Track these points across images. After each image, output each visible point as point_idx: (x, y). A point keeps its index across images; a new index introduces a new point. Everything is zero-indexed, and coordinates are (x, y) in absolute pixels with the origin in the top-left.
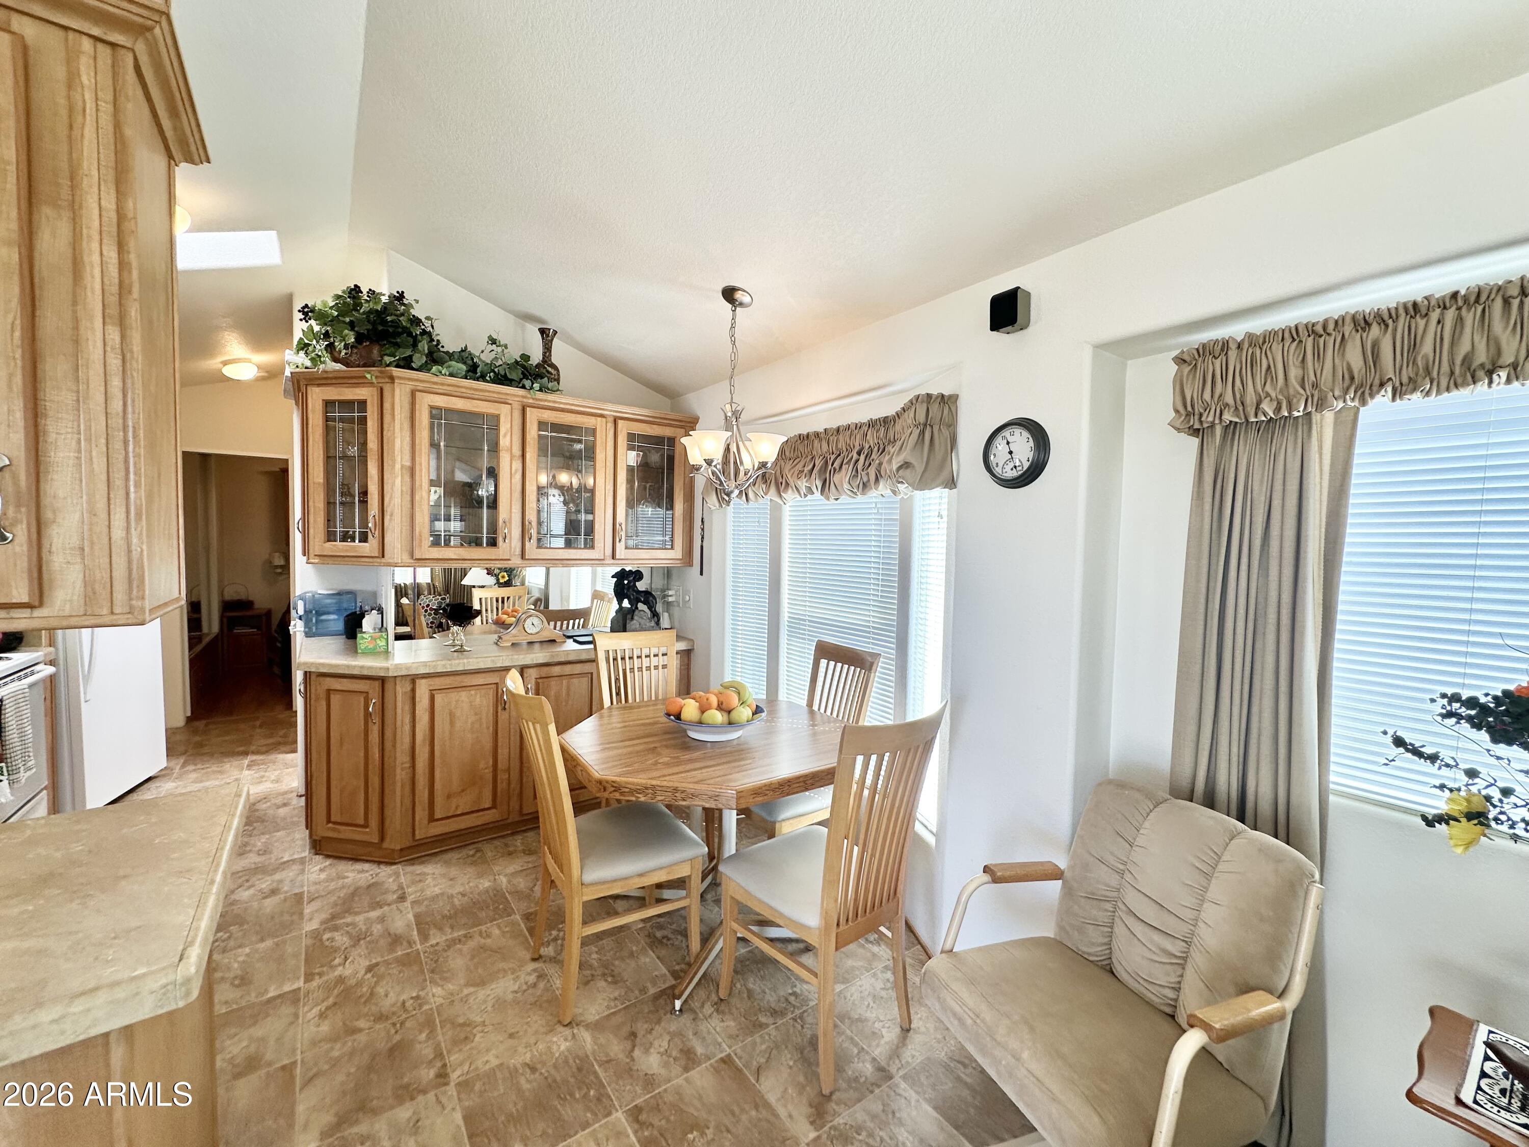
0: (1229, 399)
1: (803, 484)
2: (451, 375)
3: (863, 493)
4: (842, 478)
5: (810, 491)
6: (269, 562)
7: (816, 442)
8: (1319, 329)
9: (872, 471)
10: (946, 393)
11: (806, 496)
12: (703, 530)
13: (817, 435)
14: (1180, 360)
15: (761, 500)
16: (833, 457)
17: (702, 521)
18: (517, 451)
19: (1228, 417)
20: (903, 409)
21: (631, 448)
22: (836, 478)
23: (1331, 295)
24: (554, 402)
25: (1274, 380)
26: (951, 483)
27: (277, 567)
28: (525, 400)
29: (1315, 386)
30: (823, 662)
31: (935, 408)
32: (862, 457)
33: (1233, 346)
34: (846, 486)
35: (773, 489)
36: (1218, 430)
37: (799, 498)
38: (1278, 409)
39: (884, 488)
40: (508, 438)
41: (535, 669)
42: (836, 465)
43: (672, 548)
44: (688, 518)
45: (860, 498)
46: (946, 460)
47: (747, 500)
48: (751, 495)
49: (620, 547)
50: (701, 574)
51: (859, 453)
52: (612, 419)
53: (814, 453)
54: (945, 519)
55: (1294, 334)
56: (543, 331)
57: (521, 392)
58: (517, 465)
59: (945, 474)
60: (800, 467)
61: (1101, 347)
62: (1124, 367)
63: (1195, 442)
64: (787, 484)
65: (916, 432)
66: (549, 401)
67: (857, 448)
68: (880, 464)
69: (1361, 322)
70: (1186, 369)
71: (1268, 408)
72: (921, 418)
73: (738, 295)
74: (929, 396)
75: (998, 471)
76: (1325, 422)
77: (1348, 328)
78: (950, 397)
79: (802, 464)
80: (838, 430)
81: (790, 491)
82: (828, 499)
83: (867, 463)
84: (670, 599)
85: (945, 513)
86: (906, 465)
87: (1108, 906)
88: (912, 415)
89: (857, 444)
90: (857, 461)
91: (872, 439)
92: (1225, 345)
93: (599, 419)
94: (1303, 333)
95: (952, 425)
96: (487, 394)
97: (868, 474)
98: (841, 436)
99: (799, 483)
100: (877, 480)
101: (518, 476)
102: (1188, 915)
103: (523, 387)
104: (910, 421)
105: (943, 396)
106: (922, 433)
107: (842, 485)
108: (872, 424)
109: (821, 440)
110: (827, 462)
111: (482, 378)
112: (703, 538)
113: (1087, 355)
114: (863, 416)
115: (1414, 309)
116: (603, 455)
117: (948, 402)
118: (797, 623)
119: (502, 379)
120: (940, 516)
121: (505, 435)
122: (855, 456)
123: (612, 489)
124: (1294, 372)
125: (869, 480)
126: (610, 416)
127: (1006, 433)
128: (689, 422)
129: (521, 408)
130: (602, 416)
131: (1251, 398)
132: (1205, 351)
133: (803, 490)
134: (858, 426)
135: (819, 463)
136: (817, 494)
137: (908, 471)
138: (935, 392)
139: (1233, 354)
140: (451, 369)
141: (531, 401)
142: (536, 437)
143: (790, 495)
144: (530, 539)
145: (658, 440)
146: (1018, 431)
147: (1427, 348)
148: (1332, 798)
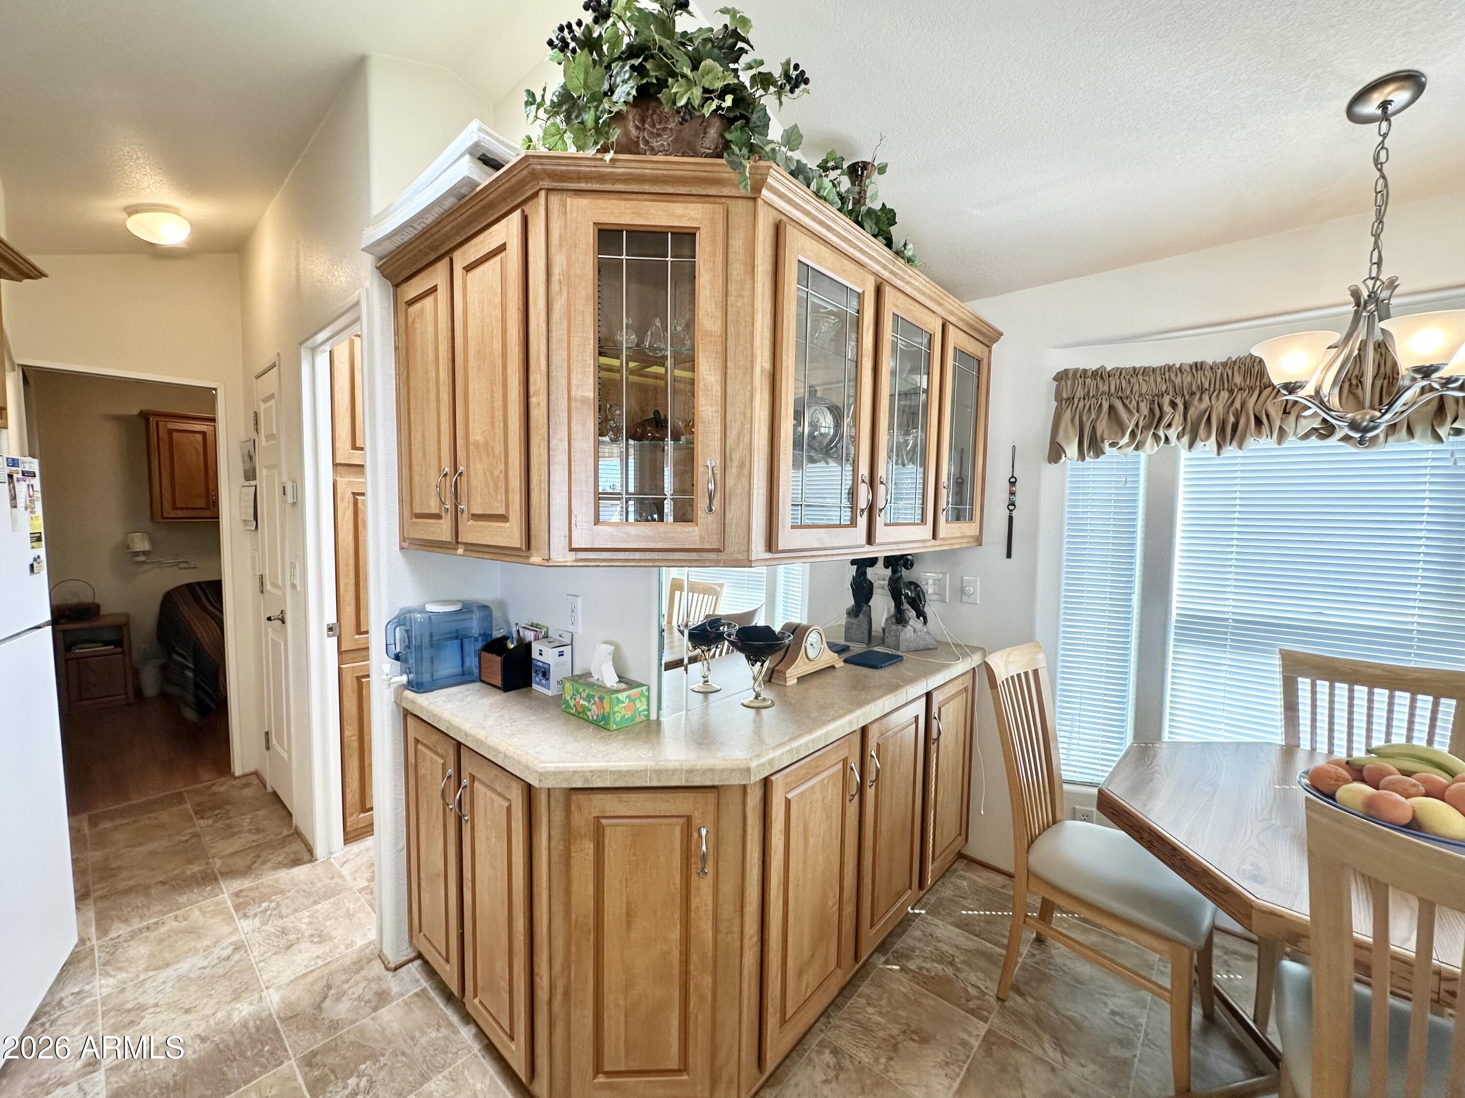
6: (125, 546)
12: (1012, 493)
17: (1013, 482)
24: (907, 282)
27: (137, 554)
28: (883, 272)
30: (1304, 684)
40: (870, 336)
41: (877, 724)
43: (972, 519)
44: (982, 478)
49: (942, 520)
50: (1009, 555)
52: (941, 323)
66: (904, 280)
93: (936, 320)
112: (1013, 504)
121: (868, 330)
126: (941, 317)
129: (875, 286)
130: (937, 316)
141: (888, 275)
142: (890, 339)
144: (881, 510)
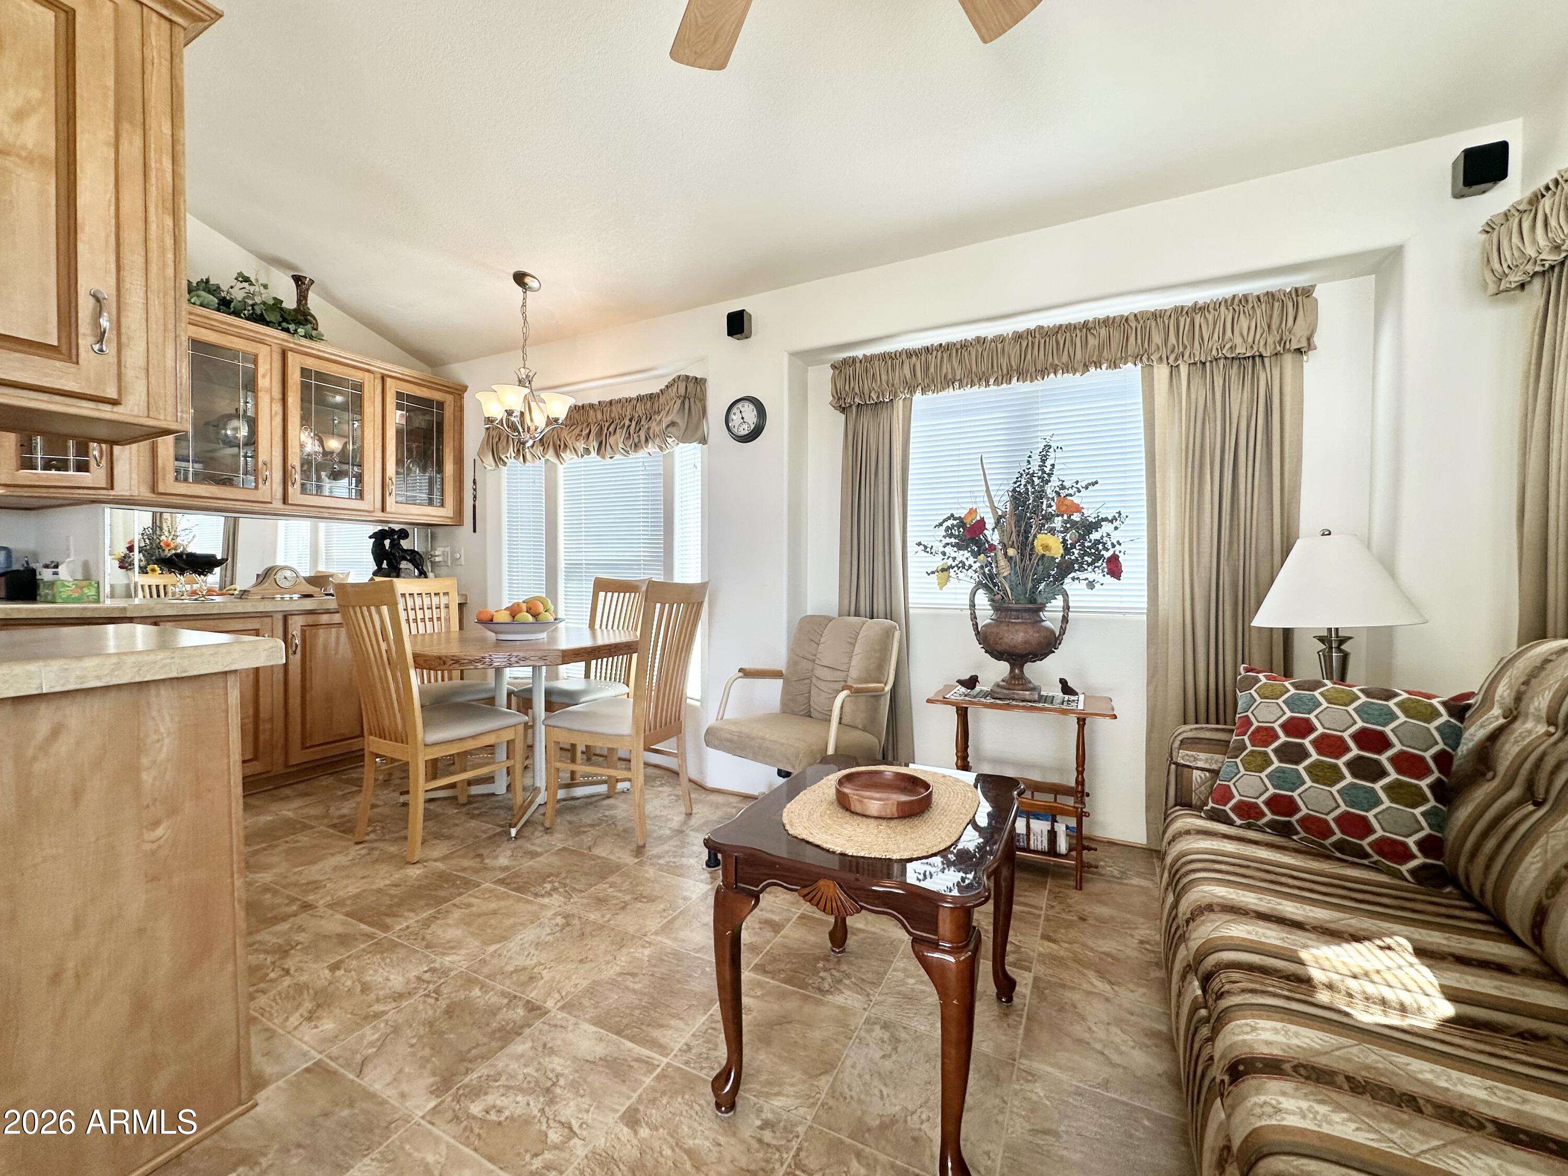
0: (857, 390)
1: (581, 445)
2: (201, 305)
3: (635, 451)
4: (618, 439)
5: (587, 451)
7: (591, 412)
8: (893, 355)
9: (642, 434)
10: (698, 377)
11: (582, 456)
12: (475, 490)
13: (592, 406)
14: (834, 367)
15: (537, 461)
16: (607, 424)
17: (474, 482)
18: (277, 394)
19: (857, 400)
20: (667, 386)
21: (399, 407)
22: (612, 440)
23: (898, 339)
24: (319, 350)
25: (876, 382)
26: (704, 441)
28: (286, 344)
29: (893, 385)
30: (602, 594)
31: (691, 386)
32: (634, 423)
33: (858, 361)
34: (621, 445)
35: (551, 451)
36: (854, 409)
37: (576, 457)
38: (878, 397)
39: (652, 448)
40: (267, 380)
41: (301, 617)
42: (611, 429)
43: (442, 505)
44: (457, 479)
45: (633, 455)
46: (699, 425)
47: (524, 461)
48: (528, 456)
49: (390, 501)
50: (475, 531)
51: (631, 420)
52: (379, 376)
53: (590, 420)
54: (699, 469)
55: (884, 357)
56: (298, 279)
57: (284, 335)
58: (278, 407)
59: (699, 434)
60: (577, 431)
61: (795, 355)
62: (807, 371)
63: (843, 417)
64: (566, 446)
65: (679, 402)
66: (313, 349)
67: (628, 417)
68: (649, 428)
69: (910, 354)
70: (837, 372)
71: (874, 395)
72: (682, 391)
73: (528, 280)
74: (687, 377)
75: (735, 430)
76: (899, 405)
77: (904, 357)
78: (701, 379)
79: (579, 429)
80: (611, 402)
81: (568, 451)
82: (603, 457)
83: (638, 428)
84: (437, 559)
85: (699, 465)
86: (673, 424)
87: (808, 681)
88: (675, 389)
89: (628, 413)
90: (629, 426)
91: (640, 410)
92: (854, 360)
93: (366, 373)
94: (887, 357)
95: (703, 399)
96: (243, 331)
97: (639, 436)
98: (614, 407)
99: (578, 444)
100: (647, 440)
101: (278, 420)
102: (844, 667)
103: (287, 330)
104: (673, 395)
105: (696, 378)
106: (683, 403)
107: (617, 444)
108: (640, 399)
109: (595, 411)
110: (601, 428)
111: (236, 313)
112: (475, 497)
113: (785, 359)
114: (631, 392)
115: (927, 350)
116: (371, 408)
117: (699, 383)
118: (573, 569)
119: (259, 319)
120: (695, 466)
121: (264, 376)
122: (627, 423)
123: (380, 444)
124: (884, 377)
125: (640, 441)
126: (377, 372)
127: (739, 405)
128: (457, 390)
129: (280, 351)
130: (368, 371)
131: (866, 391)
132: (845, 362)
133: (581, 450)
134: (629, 400)
135: (595, 430)
136: (594, 454)
137: (674, 429)
138: (691, 375)
139: (858, 365)
140: (202, 299)
141: (292, 345)
142: (299, 382)
143: (567, 455)
144: (293, 484)
145: (428, 402)
146: (746, 404)
147: (932, 370)
148: (911, 611)
